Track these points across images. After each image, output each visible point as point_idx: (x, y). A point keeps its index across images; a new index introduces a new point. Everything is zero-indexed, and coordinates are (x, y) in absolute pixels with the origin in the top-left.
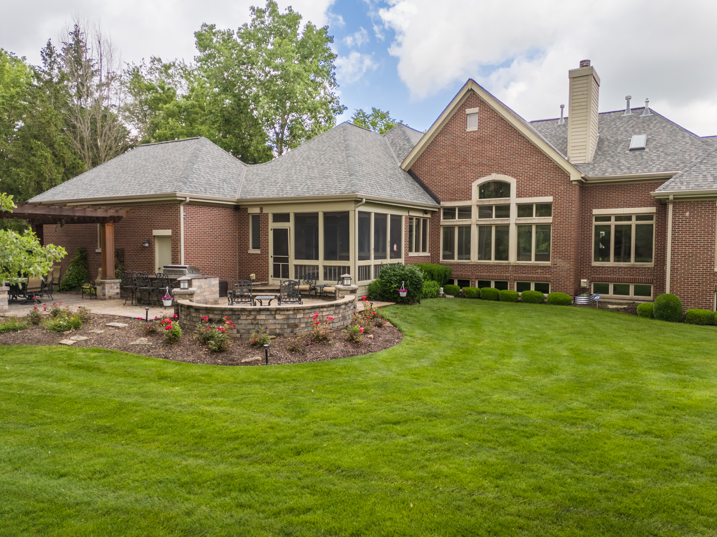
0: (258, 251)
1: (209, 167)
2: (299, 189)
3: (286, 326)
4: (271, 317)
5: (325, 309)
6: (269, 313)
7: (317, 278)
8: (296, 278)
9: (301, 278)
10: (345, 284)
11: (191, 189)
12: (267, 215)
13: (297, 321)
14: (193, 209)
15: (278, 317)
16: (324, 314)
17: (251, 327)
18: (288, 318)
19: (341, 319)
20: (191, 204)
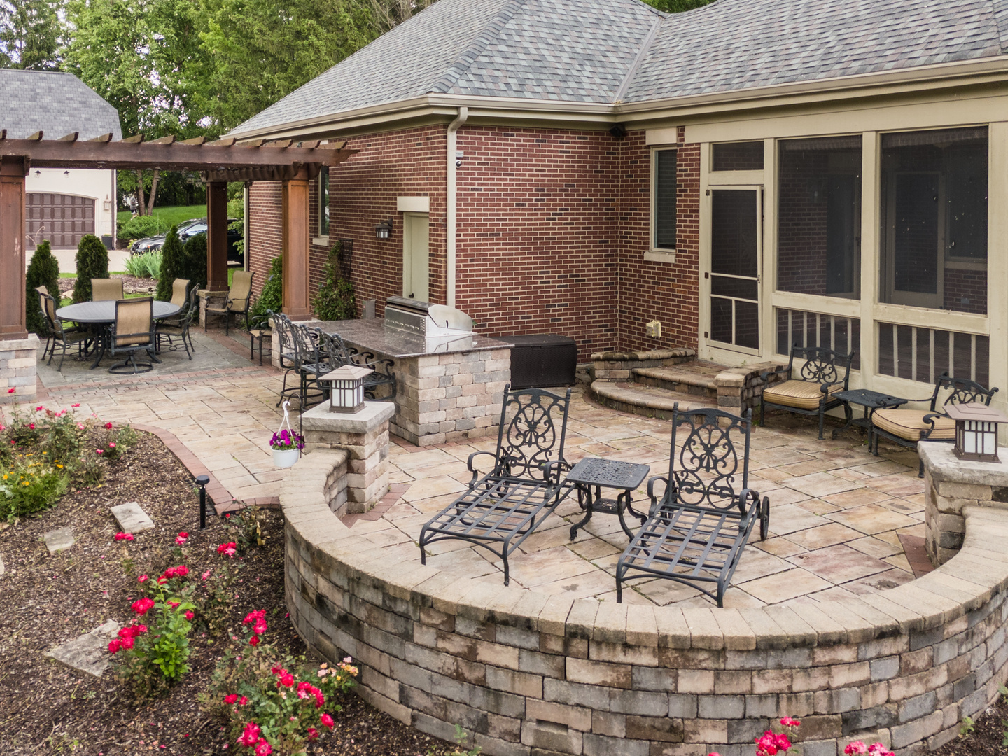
0: (669, 257)
1: (552, 26)
2: (797, 62)
3: (618, 729)
4: (541, 665)
5: (846, 654)
6: (533, 642)
7: (854, 362)
8: (781, 349)
9: (796, 353)
10: (969, 447)
11: (477, 85)
12: (696, 147)
13: (678, 709)
14: (484, 141)
15: (577, 670)
16: (841, 677)
17: (452, 690)
18: (629, 688)
19: (941, 694)
20: (475, 125)
